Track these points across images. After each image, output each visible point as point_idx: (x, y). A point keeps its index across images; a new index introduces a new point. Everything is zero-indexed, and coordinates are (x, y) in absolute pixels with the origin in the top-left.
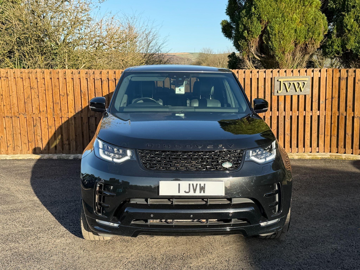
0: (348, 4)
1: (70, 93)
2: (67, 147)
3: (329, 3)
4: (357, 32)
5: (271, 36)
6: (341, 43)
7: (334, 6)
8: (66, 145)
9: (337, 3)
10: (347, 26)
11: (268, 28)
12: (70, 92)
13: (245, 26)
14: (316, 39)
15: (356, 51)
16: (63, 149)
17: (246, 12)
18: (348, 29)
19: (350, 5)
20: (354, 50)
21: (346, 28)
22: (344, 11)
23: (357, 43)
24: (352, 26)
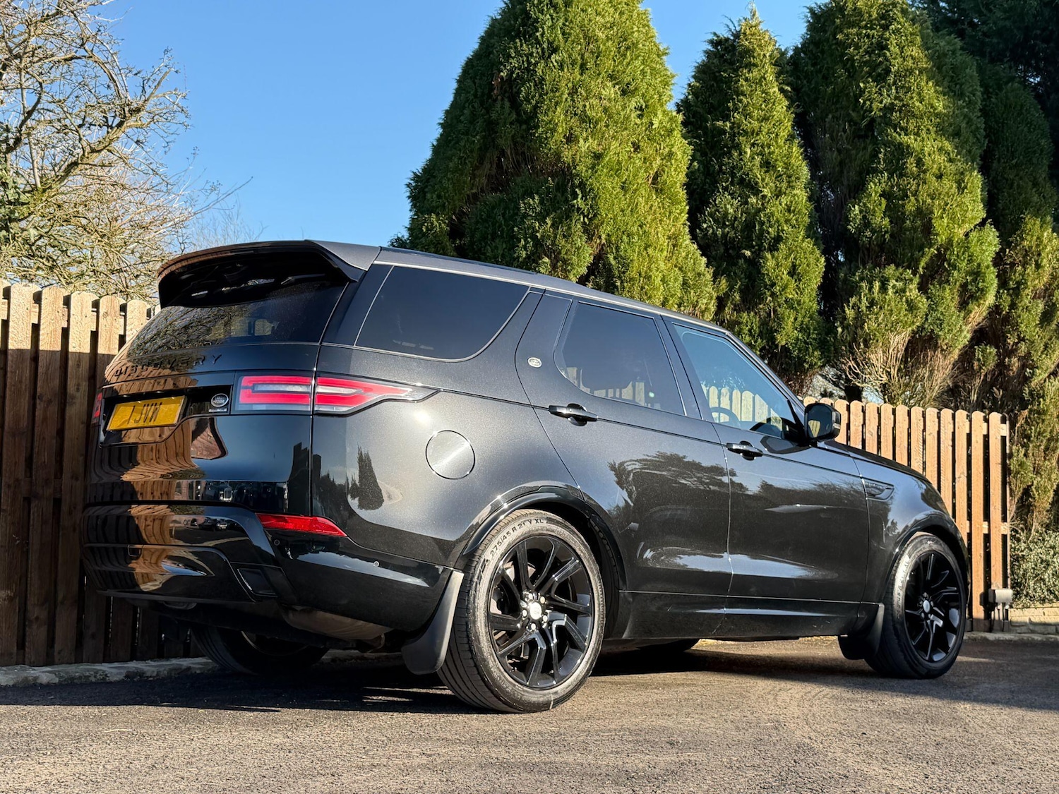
0: (762, 230)
1: (78, 395)
2: (37, 634)
3: (705, 223)
4: (799, 305)
5: (618, 283)
6: (759, 327)
7: (719, 232)
8: (35, 627)
9: (728, 226)
10: (773, 285)
11: (611, 257)
12: (78, 390)
13: (538, 243)
14: (706, 308)
15: (800, 350)
16: (21, 645)
17: (542, 202)
18: (773, 295)
19: (768, 233)
20: (793, 348)
21: (769, 290)
22: (749, 247)
23: (800, 331)
24: (784, 288)
